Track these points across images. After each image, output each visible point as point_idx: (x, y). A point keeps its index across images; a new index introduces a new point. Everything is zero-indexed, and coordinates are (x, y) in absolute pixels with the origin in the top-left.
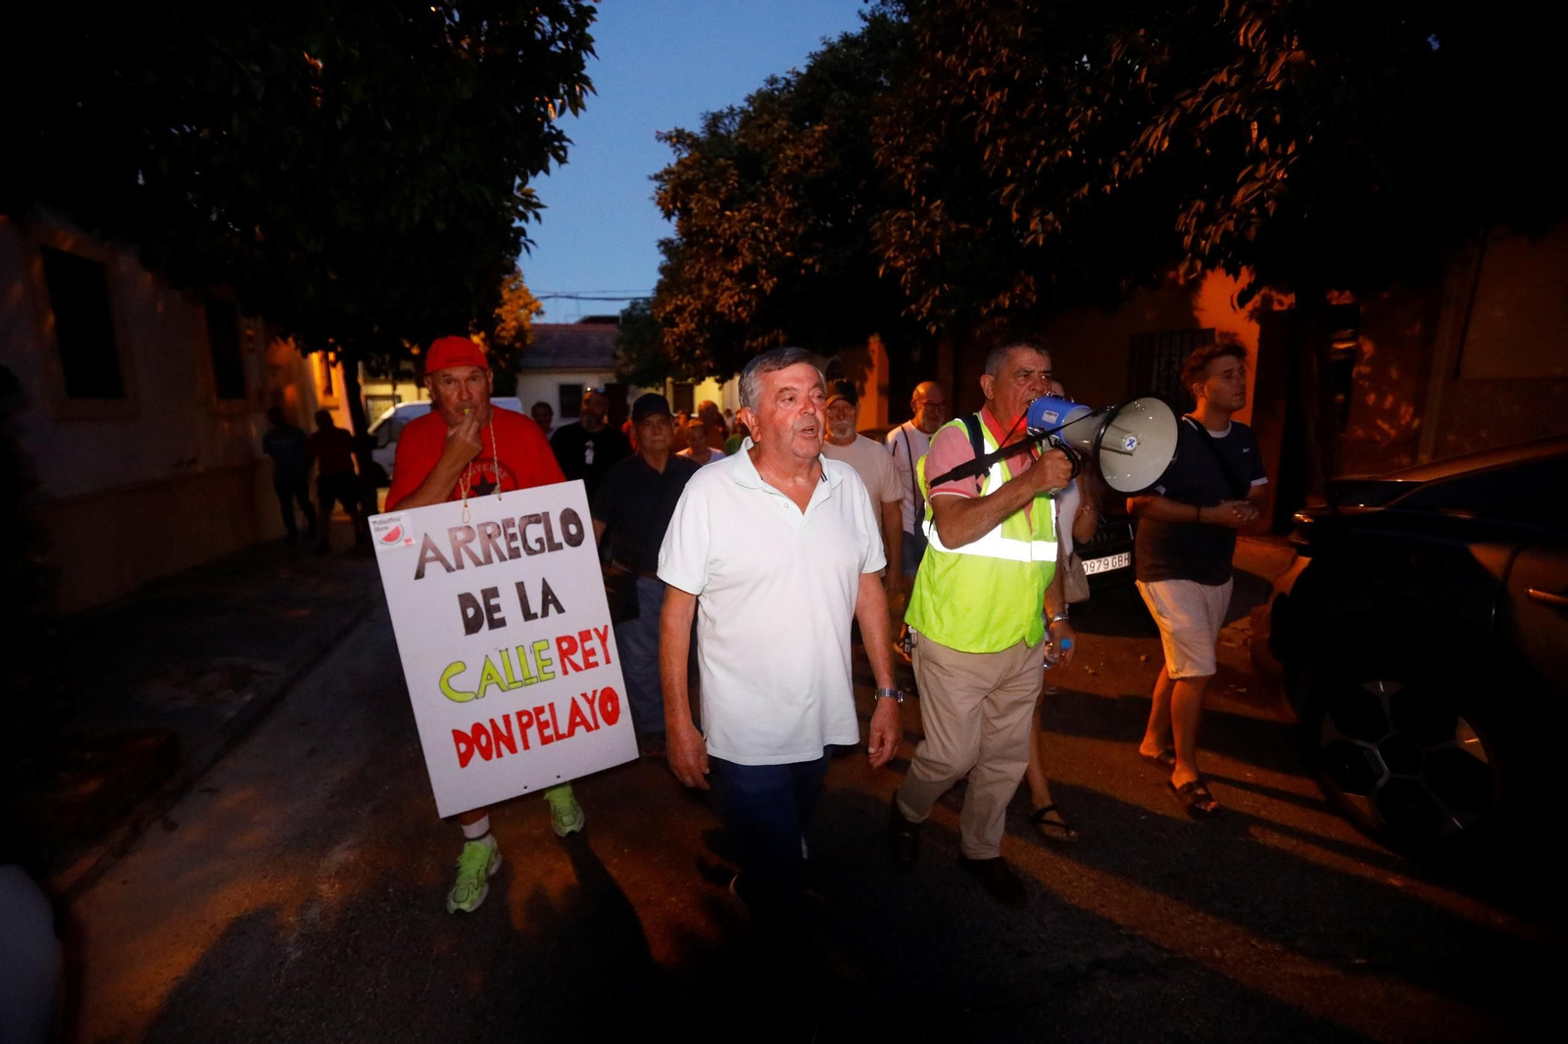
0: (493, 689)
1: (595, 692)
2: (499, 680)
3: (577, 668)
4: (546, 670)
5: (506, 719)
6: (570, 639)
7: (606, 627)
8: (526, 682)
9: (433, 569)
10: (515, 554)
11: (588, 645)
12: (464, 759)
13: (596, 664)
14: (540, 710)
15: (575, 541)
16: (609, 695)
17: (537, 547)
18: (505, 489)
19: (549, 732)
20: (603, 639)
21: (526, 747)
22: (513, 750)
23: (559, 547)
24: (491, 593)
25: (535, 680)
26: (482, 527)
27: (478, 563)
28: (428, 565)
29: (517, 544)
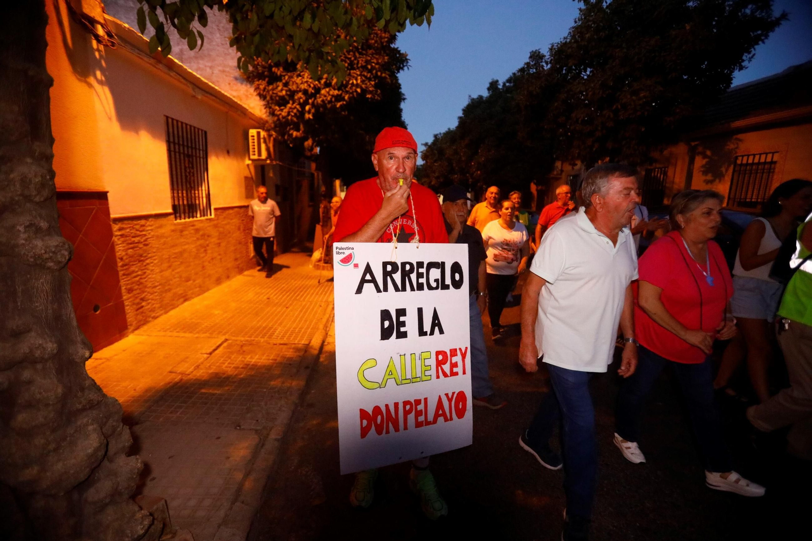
0: (391, 382)
1: (453, 393)
2: (397, 378)
3: (445, 375)
4: (427, 373)
5: (396, 405)
6: (443, 353)
7: (467, 348)
8: (413, 380)
9: (369, 288)
10: (420, 287)
11: (454, 359)
12: (364, 432)
13: (456, 374)
14: (418, 402)
15: (457, 285)
16: (461, 396)
17: (434, 285)
18: (422, 240)
19: (421, 419)
20: (464, 356)
21: (406, 428)
22: (397, 430)
23: (447, 287)
24: (401, 312)
25: (418, 379)
26: (403, 264)
27: (397, 289)
28: (365, 285)
29: (423, 280)
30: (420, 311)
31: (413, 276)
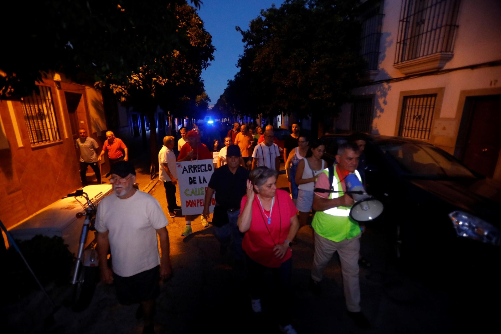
0: (193, 195)
2: (194, 193)
4: (203, 193)
5: (195, 200)
8: (199, 194)
9: (185, 172)
10: (199, 171)
12: (187, 206)
14: (201, 200)
15: (210, 170)
17: (203, 170)
18: (198, 159)
19: (202, 204)
21: (198, 206)
22: (195, 206)
23: (207, 171)
24: (194, 178)
25: (201, 194)
26: (194, 166)
27: (193, 172)
28: (184, 171)
29: (200, 169)
30: (200, 177)
31: (197, 169)
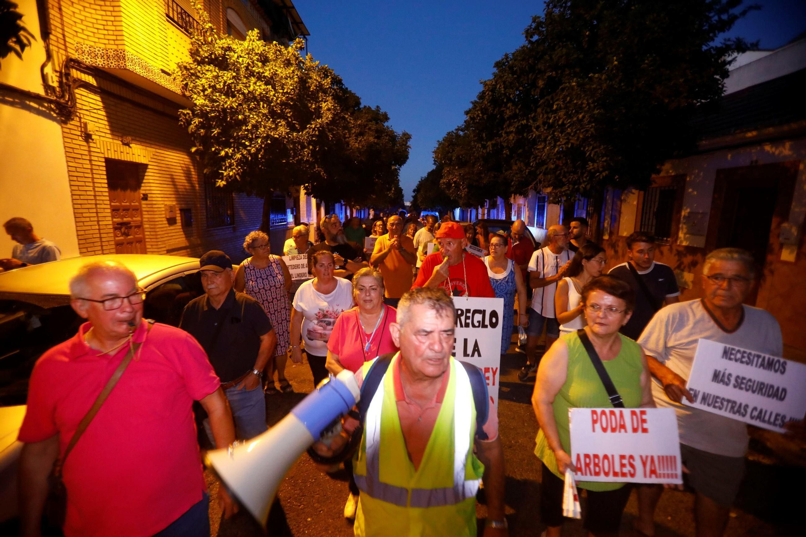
7: (497, 368)
10: (467, 325)
11: (487, 375)
15: (494, 325)
17: (477, 324)
20: (494, 373)
23: (486, 326)
29: (469, 321)
30: (466, 341)
31: (463, 318)
